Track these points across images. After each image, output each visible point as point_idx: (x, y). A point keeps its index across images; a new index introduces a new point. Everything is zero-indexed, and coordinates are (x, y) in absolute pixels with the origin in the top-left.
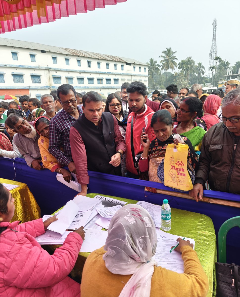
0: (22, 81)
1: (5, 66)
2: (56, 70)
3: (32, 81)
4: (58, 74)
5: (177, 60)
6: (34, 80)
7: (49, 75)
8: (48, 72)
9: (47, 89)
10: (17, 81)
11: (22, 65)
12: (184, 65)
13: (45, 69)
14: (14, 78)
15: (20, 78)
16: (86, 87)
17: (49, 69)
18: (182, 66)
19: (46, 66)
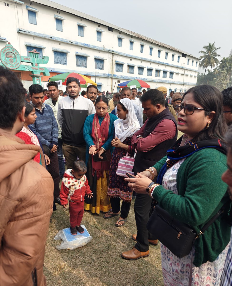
0: (85, 65)
1: (70, 43)
2: (120, 55)
3: (95, 66)
4: (121, 60)
5: (220, 57)
6: (97, 65)
7: (112, 60)
8: (112, 56)
9: (109, 77)
10: (80, 65)
11: (87, 44)
12: (227, 63)
13: (110, 51)
14: (77, 59)
15: (84, 61)
16: (144, 78)
17: (114, 53)
18: (225, 63)
19: (111, 49)
